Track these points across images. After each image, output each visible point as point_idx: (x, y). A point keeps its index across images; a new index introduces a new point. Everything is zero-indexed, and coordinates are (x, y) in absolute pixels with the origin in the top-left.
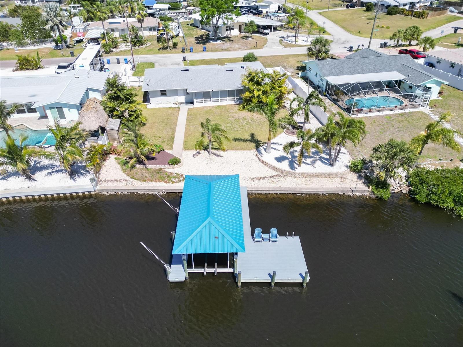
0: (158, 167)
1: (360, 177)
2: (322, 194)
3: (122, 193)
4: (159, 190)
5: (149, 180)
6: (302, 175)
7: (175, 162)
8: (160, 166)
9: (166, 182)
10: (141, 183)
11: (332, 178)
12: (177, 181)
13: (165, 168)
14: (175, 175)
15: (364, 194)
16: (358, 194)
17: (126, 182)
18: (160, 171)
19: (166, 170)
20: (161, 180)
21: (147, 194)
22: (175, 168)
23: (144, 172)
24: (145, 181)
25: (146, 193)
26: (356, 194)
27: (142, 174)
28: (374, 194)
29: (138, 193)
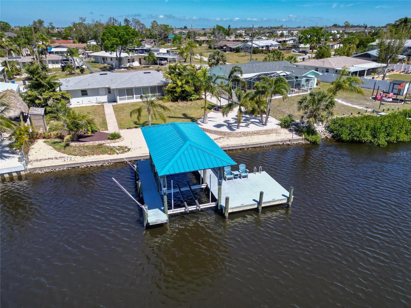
0: (97, 143)
1: (291, 131)
2: (266, 146)
3: (60, 169)
4: (104, 161)
5: (89, 154)
6: (243, 134)
7: (115, 137)
8: (99, 141)
9: (110, 154)
10: (81, 158)
11: (269, 134)
12: (122, 152)
13: (105, 143)
14: (118, 148)
15: (300, 142)
16: (295, 143)
17: (63, 158)
18: (100, 147)
19: (106, 145)
20: (104, 153)
21: (91, 166)
22: (116, 142)
23: (82, 149)
24: (86, 155)
25: (89, 166)
26: (293, 142)
27: (81, 151)
28: (308, 140)
29: (80, 167)
